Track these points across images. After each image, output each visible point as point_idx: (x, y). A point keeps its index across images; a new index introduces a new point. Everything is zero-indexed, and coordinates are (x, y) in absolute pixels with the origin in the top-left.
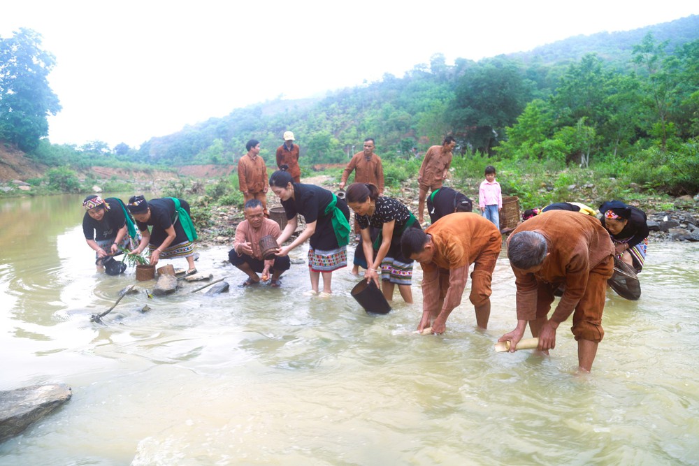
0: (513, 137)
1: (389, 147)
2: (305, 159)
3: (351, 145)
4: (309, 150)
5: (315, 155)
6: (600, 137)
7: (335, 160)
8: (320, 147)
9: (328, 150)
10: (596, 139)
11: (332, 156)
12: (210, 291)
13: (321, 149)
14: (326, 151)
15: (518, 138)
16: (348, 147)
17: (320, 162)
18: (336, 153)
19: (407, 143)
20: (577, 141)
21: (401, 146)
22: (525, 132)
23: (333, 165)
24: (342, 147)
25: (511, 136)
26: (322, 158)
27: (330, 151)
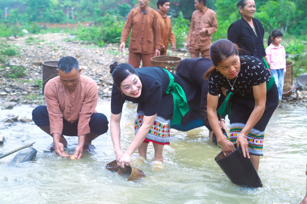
0: (221, 9)
1: (106, 11)
2: (24, 16)
3: (70, 7)
4: (28, 8)
5: (34, 13)
6: (301, 12)
7: (55, 20)
8: (40, 6)
9: (48, 10)
10: (296, 13)
11: (52, 16)
12: (15, 160)
13: (41, 8)
14: (45, 11)
15: (225, 10)
16: (68, 8)
17: (39, 21)
18: (56, 13)
19: (124, 8)
20: (279, 15)
21: (118, 11)
22: (232, 5)
23: (53, 24)
24: (61, 8)
25: (219, 8)
26: (42, 17)
27: (50, 11)
